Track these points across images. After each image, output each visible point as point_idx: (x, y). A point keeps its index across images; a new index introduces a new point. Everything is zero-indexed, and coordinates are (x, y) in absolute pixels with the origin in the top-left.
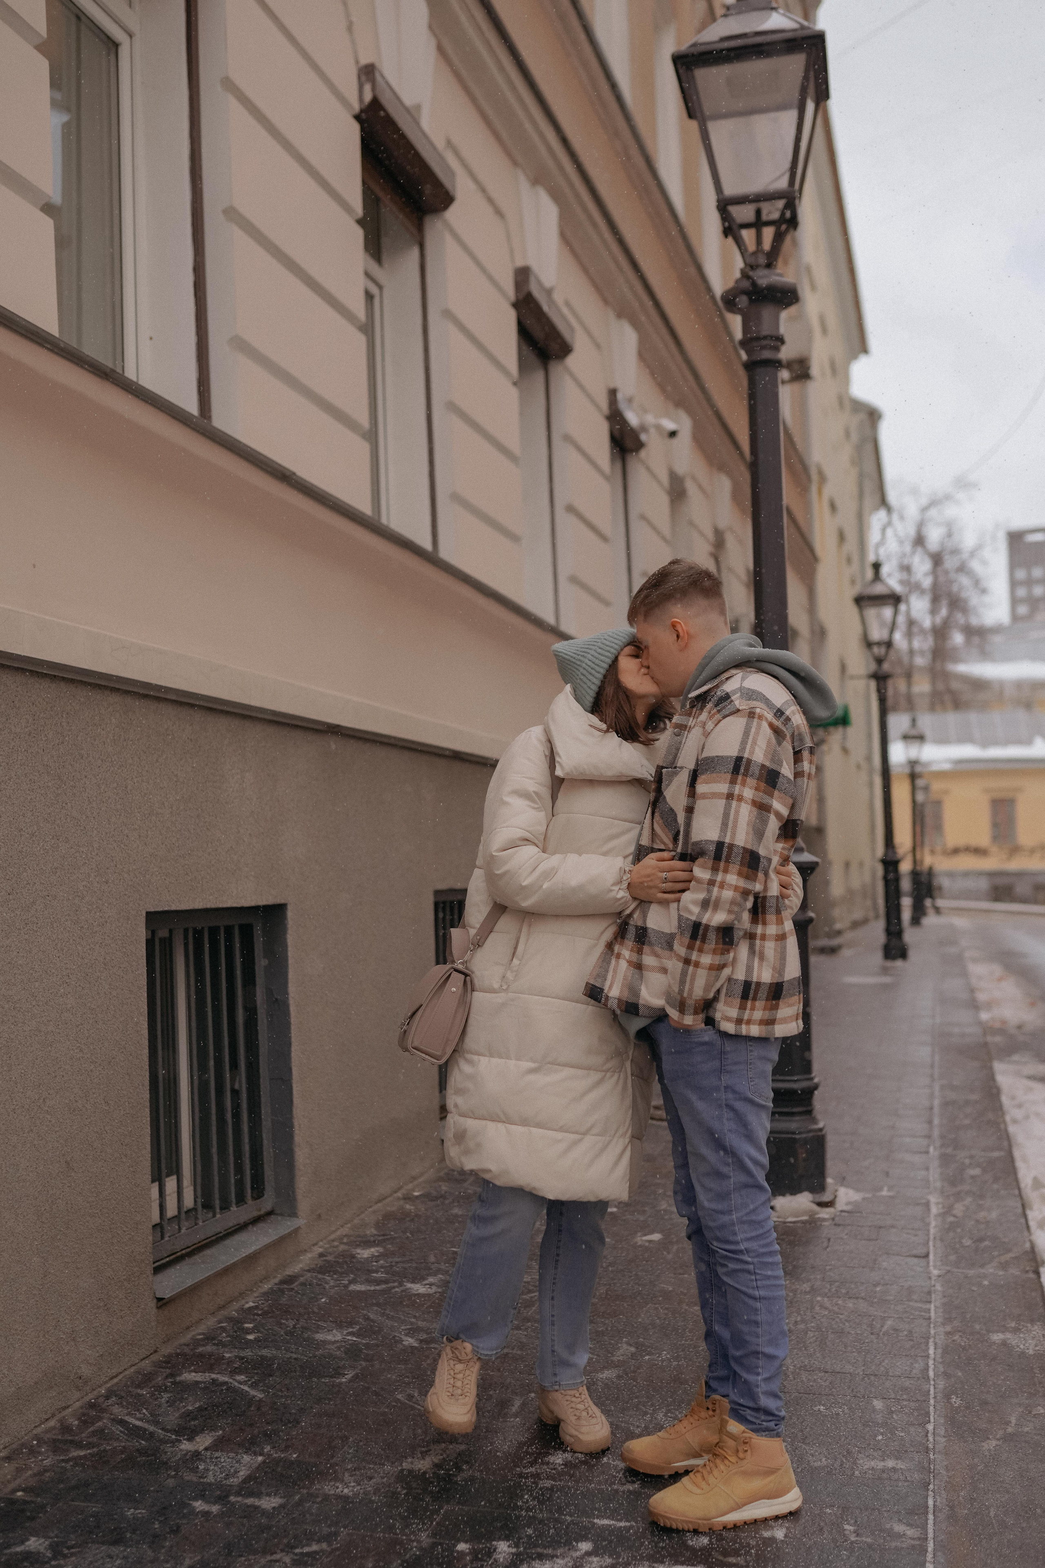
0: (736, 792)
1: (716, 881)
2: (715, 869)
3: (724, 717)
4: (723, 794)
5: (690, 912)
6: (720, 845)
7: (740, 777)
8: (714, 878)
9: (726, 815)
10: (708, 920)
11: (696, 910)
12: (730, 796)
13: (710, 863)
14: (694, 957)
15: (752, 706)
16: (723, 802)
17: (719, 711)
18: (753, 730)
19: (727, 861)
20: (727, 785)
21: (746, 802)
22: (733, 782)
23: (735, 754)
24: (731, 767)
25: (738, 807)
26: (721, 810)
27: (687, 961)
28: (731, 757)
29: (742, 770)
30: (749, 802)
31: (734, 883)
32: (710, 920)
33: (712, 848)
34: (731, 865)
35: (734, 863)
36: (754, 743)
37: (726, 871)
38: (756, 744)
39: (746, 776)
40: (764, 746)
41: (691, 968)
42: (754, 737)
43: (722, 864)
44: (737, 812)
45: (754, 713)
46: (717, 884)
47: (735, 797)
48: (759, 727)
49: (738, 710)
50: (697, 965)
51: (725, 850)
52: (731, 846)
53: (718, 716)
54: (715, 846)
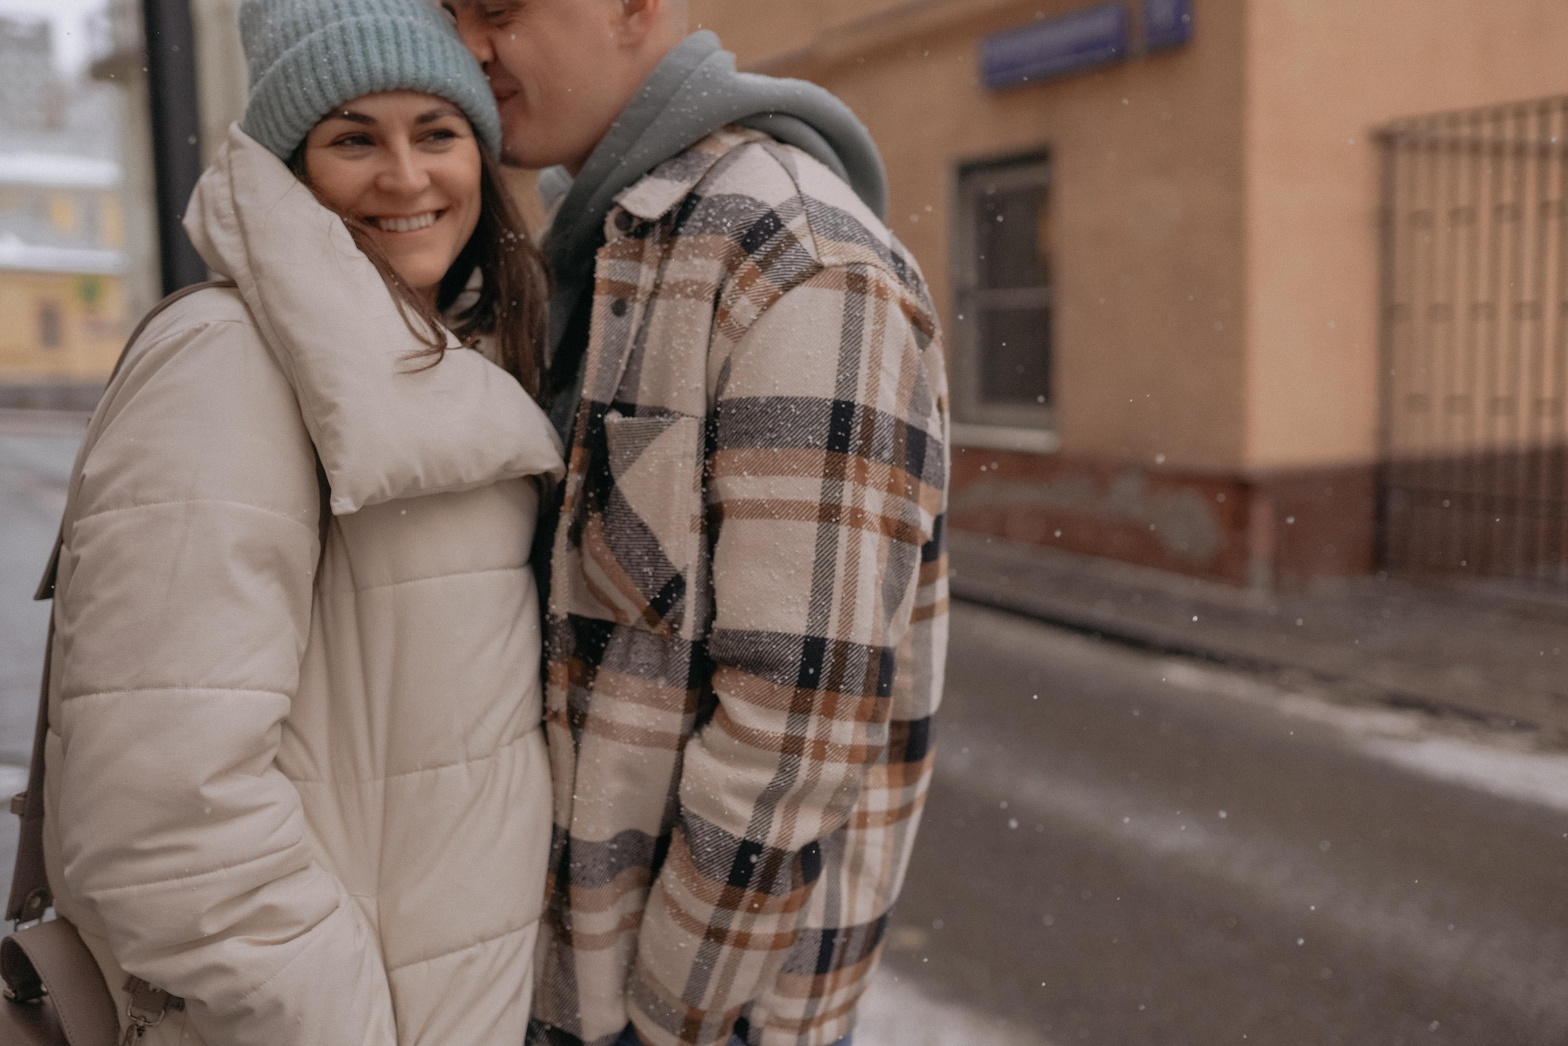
0: (847, 501)
1: (801, 740)
2: (799, 709)
3: (788, 287)
4: (808, 505)
5: (732, 819)
6: (814, 647)
7: (852, 459)
8: (797, 732)
9: (824, 566)
10: (780, 838)
11: (745, 811)
12: (828, 513)
13: (787, 695)
14: (736, 923)
15: (856, 259)
16: (812, 528)
17: (765, 265)
18: (868, 328)
19: (834, 687)
20: (818, 482)
21: (871, 528)
22: (834, 473)
23: (825, 390)
24: (824, 430)
25: (855, 541)
26: (809, 552)
27: (715, 935)
28: (820, 402)
29: (856, 441)
30: (877, 523)
31: (848, 740)
32: (784, 837)
33: (794, 655)
34: (842, 698)
35: (849, 691)
36: (876, 363)
37: (829, 712)
38: (879, 365)
39: (867, 457)
40: (896, 371)
41: (726, 950)
42: (873, 348)
43: (820, 696)
44: (853, 558)
45: (863, 279)
46: (808, 749)
47: (845, 515)
48: (881, 317)
49: (820, 268)
50: (743, 941)
51: (829, 659)
52: (843, 648)
53: (763, 282)
54: (799, 649)
